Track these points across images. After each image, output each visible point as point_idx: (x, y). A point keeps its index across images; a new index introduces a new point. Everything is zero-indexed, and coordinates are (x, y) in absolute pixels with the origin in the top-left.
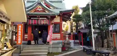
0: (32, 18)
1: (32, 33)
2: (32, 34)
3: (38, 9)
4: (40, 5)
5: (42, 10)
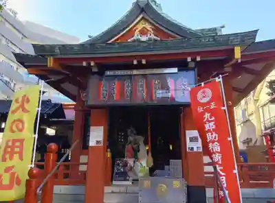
0: (108, 73)
2: (108, 155)
3: (137, 32)
4: (143, 18)
5: (153, 37)
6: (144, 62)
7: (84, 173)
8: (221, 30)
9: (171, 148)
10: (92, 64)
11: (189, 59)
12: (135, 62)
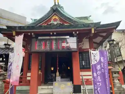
0: (39, 38)
1: (40, 69)
2: (40, 72)
3: (52, 20)
4: (55, 14)
5: (59, 22)
6: (55, 33)
7: (29, 81)
8: (89, 18)
9: (69, 68)
10: (33, 34)
11: (74, 33)
12: (51, 34)
